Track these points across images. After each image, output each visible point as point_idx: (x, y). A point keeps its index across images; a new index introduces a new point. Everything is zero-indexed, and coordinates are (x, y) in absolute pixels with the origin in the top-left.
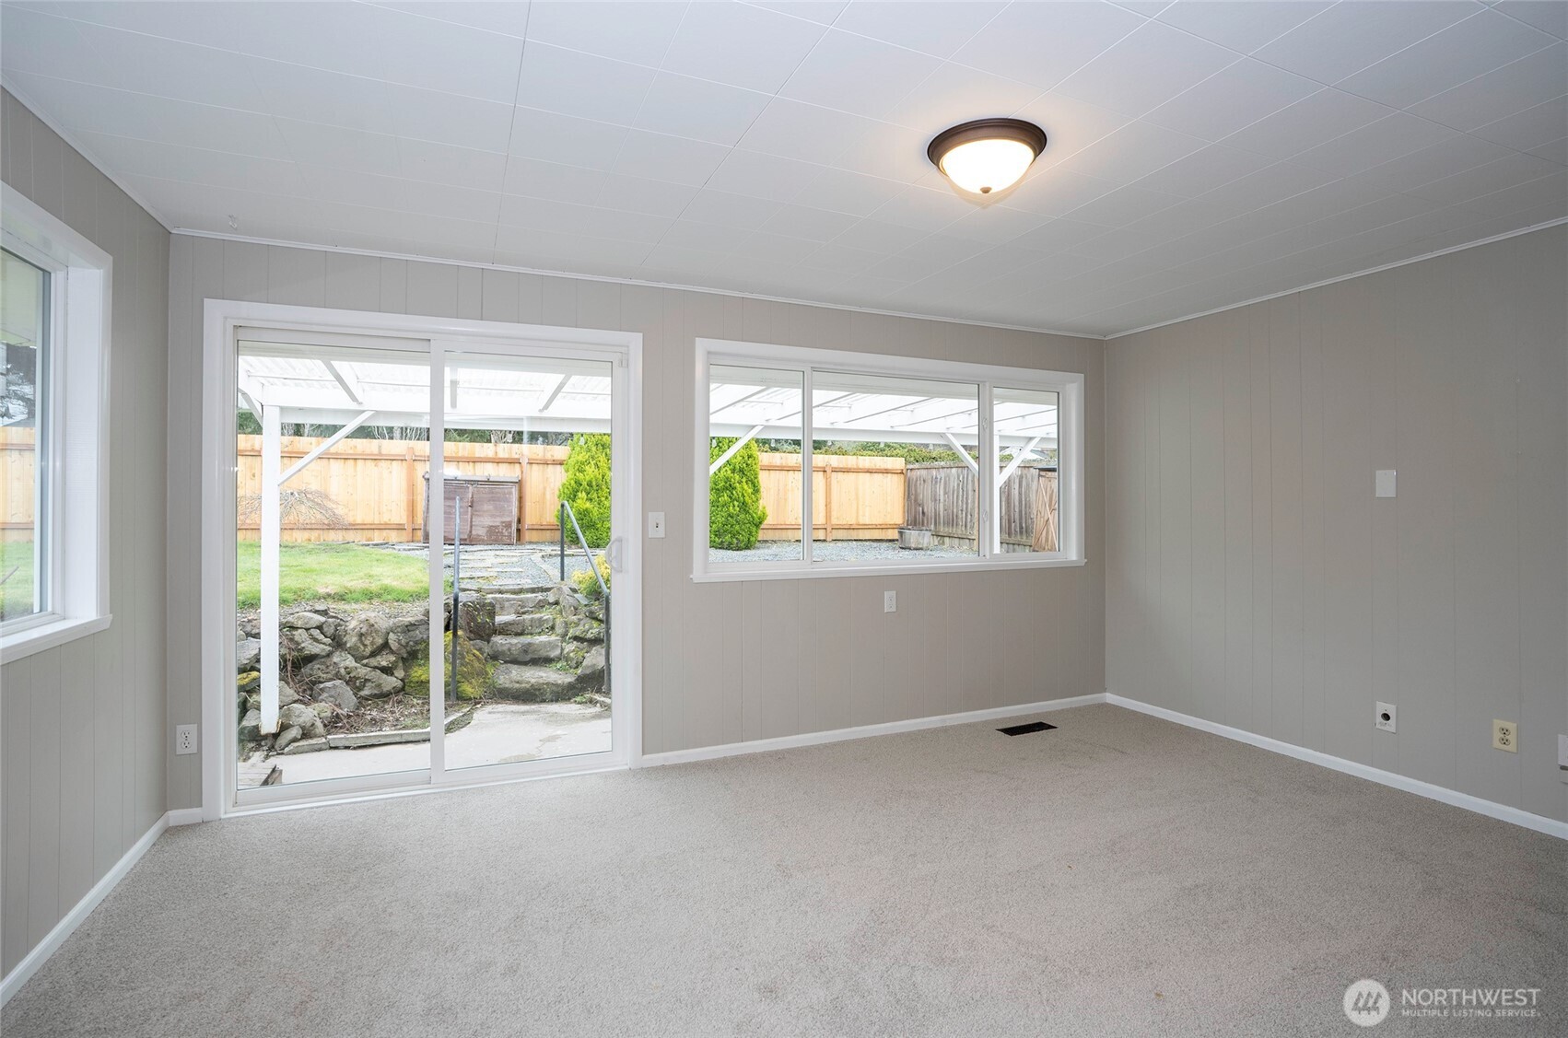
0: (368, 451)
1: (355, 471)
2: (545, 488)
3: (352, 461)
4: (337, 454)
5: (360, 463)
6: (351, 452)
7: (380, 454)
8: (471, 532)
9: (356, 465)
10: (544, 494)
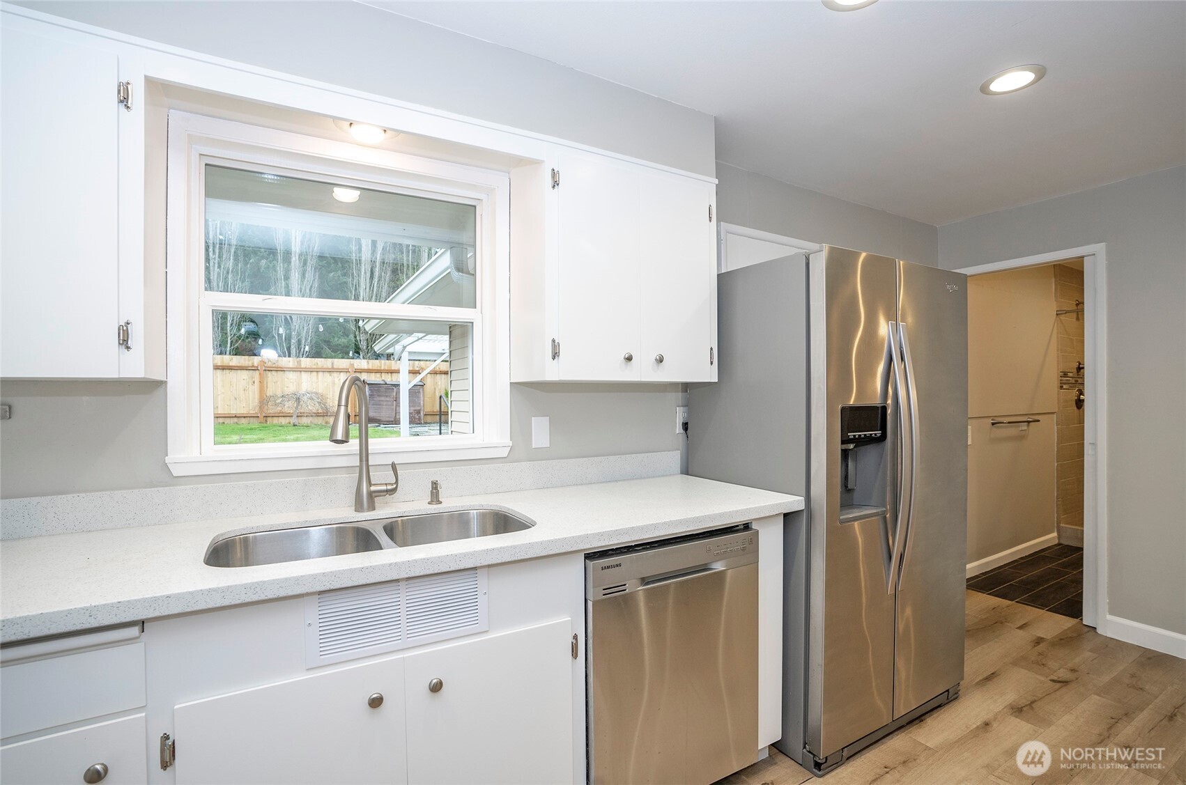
0: (325, 366)
1: (318, 379)
2: (435, 389)
3: (315, 373)
4: (306, 368)
5: (320, 374)
6: (315, 367)
7: (333, 368)
8: (396, 416)
9: (318, 374)
10: (435, 392)
